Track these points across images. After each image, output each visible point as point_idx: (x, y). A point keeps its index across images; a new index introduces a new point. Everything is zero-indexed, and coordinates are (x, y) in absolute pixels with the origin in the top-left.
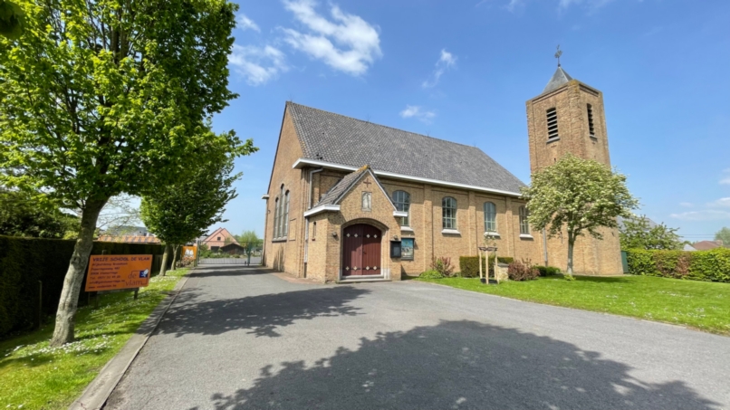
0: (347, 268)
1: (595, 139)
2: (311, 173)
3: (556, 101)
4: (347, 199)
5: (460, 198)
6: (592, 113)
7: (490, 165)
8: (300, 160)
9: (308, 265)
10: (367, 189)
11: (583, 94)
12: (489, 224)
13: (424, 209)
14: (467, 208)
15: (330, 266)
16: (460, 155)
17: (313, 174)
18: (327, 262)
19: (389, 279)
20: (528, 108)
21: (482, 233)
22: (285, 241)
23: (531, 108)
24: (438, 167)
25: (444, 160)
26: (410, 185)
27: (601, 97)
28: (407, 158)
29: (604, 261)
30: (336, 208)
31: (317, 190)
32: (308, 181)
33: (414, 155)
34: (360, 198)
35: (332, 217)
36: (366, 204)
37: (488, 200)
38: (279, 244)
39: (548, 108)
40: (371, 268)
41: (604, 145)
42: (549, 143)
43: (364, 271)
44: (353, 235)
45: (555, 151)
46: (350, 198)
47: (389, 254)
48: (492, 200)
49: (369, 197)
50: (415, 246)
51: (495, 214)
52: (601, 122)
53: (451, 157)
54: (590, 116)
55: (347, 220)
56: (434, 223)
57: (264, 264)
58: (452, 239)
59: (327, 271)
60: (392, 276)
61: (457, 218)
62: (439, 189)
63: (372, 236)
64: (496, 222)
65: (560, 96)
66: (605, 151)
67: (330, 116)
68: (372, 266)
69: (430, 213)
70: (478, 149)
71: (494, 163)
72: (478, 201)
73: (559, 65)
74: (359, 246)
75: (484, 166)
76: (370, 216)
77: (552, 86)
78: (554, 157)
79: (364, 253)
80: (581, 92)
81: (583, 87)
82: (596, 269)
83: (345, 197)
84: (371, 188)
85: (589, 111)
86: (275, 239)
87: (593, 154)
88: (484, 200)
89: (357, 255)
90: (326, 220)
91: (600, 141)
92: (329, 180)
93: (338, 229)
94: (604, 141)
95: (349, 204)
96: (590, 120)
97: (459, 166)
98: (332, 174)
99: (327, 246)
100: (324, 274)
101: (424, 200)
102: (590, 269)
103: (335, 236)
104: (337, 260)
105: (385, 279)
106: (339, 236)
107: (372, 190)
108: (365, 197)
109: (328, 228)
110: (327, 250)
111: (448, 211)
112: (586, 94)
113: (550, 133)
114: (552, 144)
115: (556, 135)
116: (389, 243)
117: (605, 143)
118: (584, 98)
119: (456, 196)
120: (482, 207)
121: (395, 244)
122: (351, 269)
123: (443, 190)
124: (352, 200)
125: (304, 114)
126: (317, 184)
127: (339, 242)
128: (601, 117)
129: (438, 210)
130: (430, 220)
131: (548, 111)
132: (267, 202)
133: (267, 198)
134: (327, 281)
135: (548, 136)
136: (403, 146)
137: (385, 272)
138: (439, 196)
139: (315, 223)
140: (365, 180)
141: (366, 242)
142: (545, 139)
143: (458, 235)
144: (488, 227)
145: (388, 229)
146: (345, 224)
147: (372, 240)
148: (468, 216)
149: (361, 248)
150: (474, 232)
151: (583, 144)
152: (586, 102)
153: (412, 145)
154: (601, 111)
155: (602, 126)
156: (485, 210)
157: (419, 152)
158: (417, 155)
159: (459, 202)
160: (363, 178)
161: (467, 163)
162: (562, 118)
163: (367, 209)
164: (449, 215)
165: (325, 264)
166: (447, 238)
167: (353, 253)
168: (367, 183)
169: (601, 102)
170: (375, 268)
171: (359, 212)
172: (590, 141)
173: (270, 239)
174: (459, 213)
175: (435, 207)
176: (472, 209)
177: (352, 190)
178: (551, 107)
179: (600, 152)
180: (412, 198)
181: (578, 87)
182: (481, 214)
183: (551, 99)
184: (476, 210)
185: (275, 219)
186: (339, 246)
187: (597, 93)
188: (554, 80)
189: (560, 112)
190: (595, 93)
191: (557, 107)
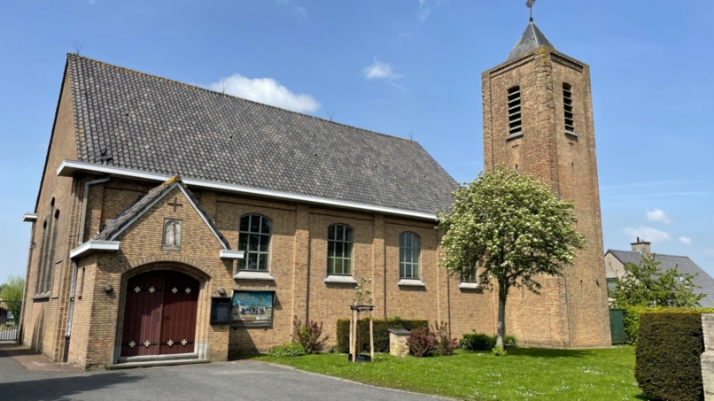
0: (132, 344)
1: (575, 138)
2: (87, 184)
3: (521, 76)
4: (136, 231)
5: (359, 227)
6: (572, 98)
7: (426, 171)
8: (65, 164)
9: (71, 341)
10: (175, 216)
11: (557, 68)
12: (409, 266)
13: (295, 244)
14: (371, 242)
15: (97, 341)
16: (378, 154)
17: (90, 186)
18: (91, 334)
19: (205, 359)
20: (484, 83)
21: (395, 281)
22: (46, 299)
23: (488, 84)
24: (331, 174)
25: (347, 163)
26: (271, 205)
27: (588, 73)
28: (278, 159)
29: (580, 325)
30: (115, 246)
31: (96, 213)
32: (81, 199)
33: (292, 154)
34: (160, 229)
35: (105, 260)
36: (170, 239)
37: (408, 229)
38: (40, 304)
39: (510, 86)
40: (177, 343)
41: (588, 146)
42: (509, 140)
43: (163, 348)
44: (144, 290)
45: (516, 154)
46: (142, 230)
47: (208, 318)
48: (414, 229)
49: (178, 227)
50: (276, 304)
51: (419, 250)
52: (586, 111)
53: (359, 158)
54: (567, 101)
55: (134, 264)
56: (312, 267)
57: (20, 340)
58: (342, 292)
59: (90, 349)
60: (211, 354)
61: (353, 258)
62: (323, 212)
63: (181, 291)
64: (420, 264)
65: (525, 69)
66: (591, 158)
67: (150, 81)
68: (179, 338)
69: (305, 251)
70: (416, 143)
71: (435, 167)
72: (390, 231)
73: (531, 20)
74: (156, 306)
75: (416, 173)
76: (178, 259)
77: (519, 50)
78: (515, 162)
79: (165, 318)
80: (553, 64)
81: (559, 58)
82: (566, 338)
83: (131, 228)
84: (180, 213)
85: (567, 94)
86: (38, 296)
87: (570, 161)
88: (400, 229)
89: (151, 323)
90: (94, 266)
91: (582, 141)
92: (122, 196)
93: (115, 279)
94: (588, 140)
95: (138, 239)
96: (568, 108)
97: (369, 172)
98: (128, 186)
99: (94, 309)
100: (84, 353)
101: (296, 228)
102: (557, 337)
103: (110, 292)
104: (110, 332)
105: (200, 359)
106: (117, 291)
107: (183, 216)
108: (170, 227)
109: (97, 279)
110: (93, 315)
111: (339, 246)
112: (563, 68)
113: (512, 125)
114: (513, 143)
115: (519, 129)
116: (210, 301)
117: (591, 143)
118: (559, 74)
119: (352, 223)
120: (397, 240)
121: (220, 302)
122: (138, 345)
123: (329, 212)
124: (145, 232)
125: (98, 79)
126: (98, 203)
127: (116, 301)
128: (585, 104)
129: (320, 247)
130: (304, 260)
131: (511, 90)
132: (34, 228)
133: (34, 220)
134: (89, 367)
135: (509, 129)
136: (276, 139)
137: (200, 349)
138: (323, 224)
139: (84, 269)
140: (172, 201)
141: (169, 299)
142: (505, 135)
143: (353, 285)
144: (407, 272)
145: (209, 278)
146: (131, 271)
147: (181, 296)
148: (371, 255)
149: (160, 310)
150: (382, 280)
151: (552, 145)
152: (563, 79)
153: (297, 136)
154: (586, 93)
155: (587, 118)
156: (401, 244)
157: (305, 148)
158: (298, 153)
159: (357, 232)
160: (168, 197)
161: (386, 168)
162: (527, 105)
163: (173, 247)
164: (339, 254)
165: (87, 337)
166: (334, 290)
167: (145, 318)
168: (175, 205)
169: (587, 80)
170: (184, 342)
171: (157, 251)
172: (566, 140)
173: (31, 294)
174: (357, 249)
175: (314, 241)
176: (379, 243)
177: (145, 216)
178: (514, 84)
179: (582, 158)
180: (274, 226)
181: (549, 58)
182: (394, 251)
183: (514, 72)
184: (385, 244)
185: (41, 258)
186: (115, 307)
187: (582, 67)
188: (522, 43)
189: (525, 93)
190: (577, 66)
191: (521, 85)
